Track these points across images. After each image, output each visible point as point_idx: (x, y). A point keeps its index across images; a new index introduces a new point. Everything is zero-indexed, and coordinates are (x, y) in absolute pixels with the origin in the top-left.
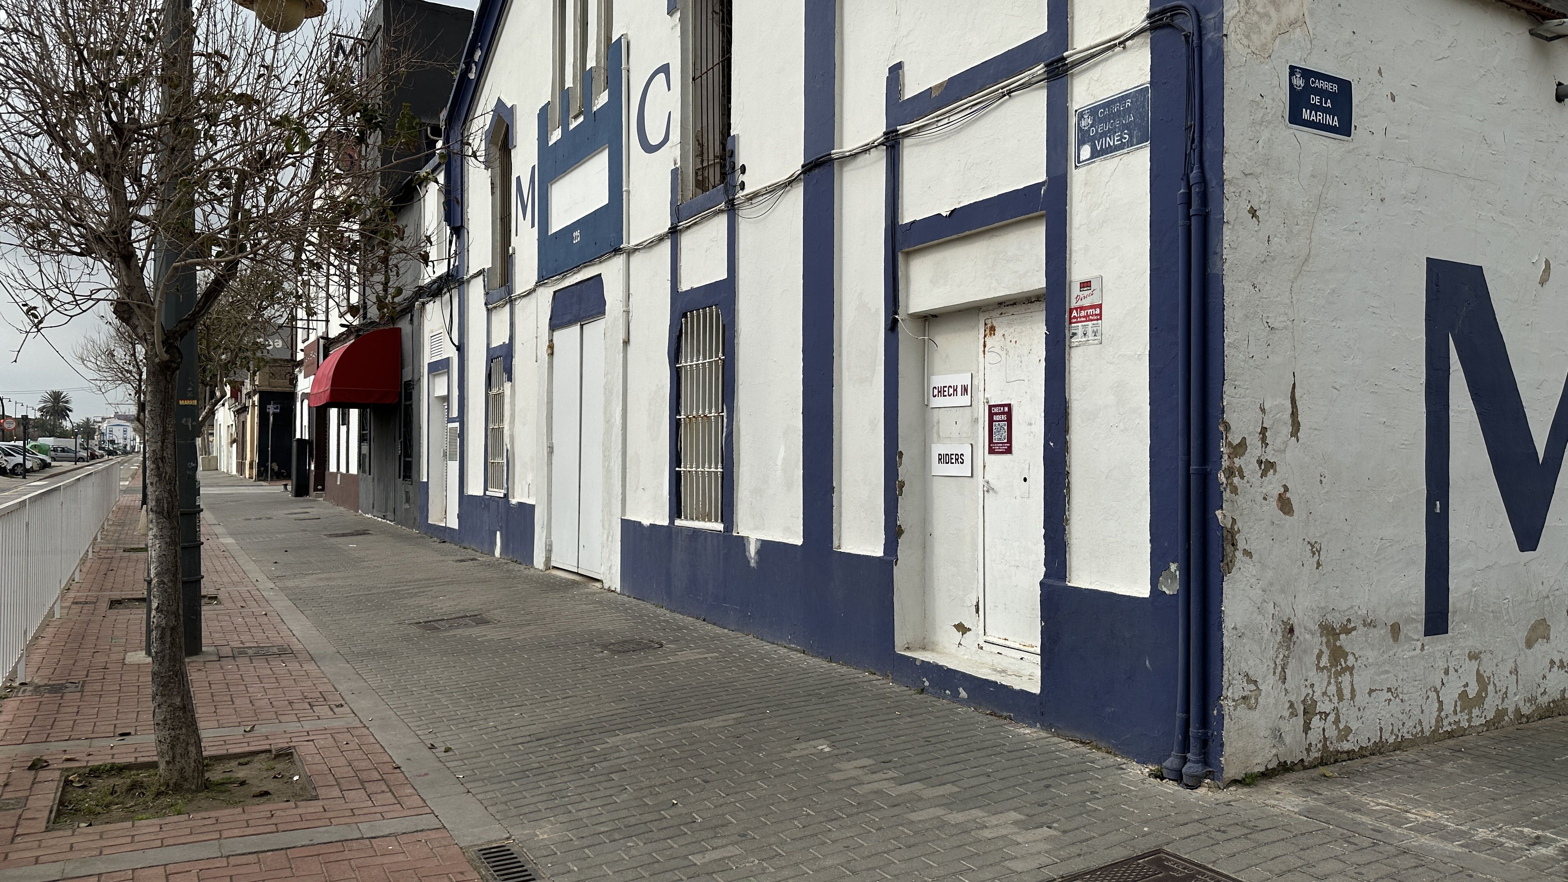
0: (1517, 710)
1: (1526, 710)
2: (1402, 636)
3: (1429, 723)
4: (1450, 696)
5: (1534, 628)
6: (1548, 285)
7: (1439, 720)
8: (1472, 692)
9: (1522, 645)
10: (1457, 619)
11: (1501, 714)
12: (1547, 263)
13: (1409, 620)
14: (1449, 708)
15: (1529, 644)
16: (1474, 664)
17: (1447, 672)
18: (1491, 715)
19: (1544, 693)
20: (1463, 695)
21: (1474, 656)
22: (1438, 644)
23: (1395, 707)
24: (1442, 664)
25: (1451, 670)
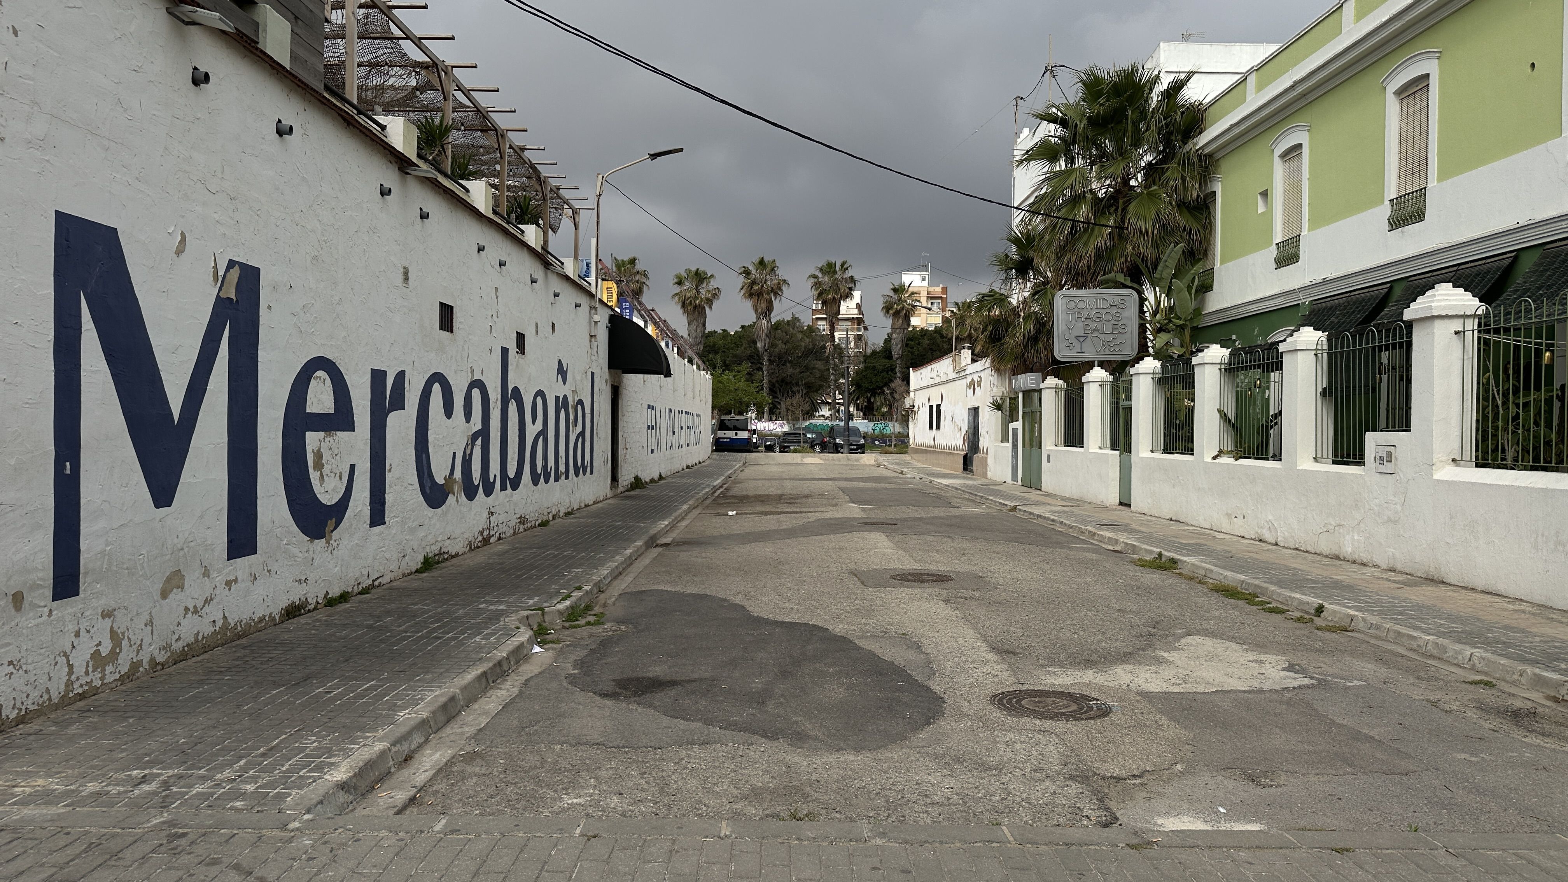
0: (152, 660)
1: (160, 659)
2: (26, 604)
3: (57, 689)
4: (81, 658)
5: (169, 580)
6: (183, 256)
7: (69, 684)
8: (105, 651)
9: (157, 596)
10: (89, 579)
11: (135, 666)
12: (183, 235)
13: (34, 587)
14: (79, 670)
15: (164, 595)
16: (108, 622)
17: (77, 634)
18: (125, 669)
19: (179, 638)
20: (96, 655)
21: (107, 614)
22: (69, 607)
23: (18, 680)
24: (71, 627)
25: (83, 633)
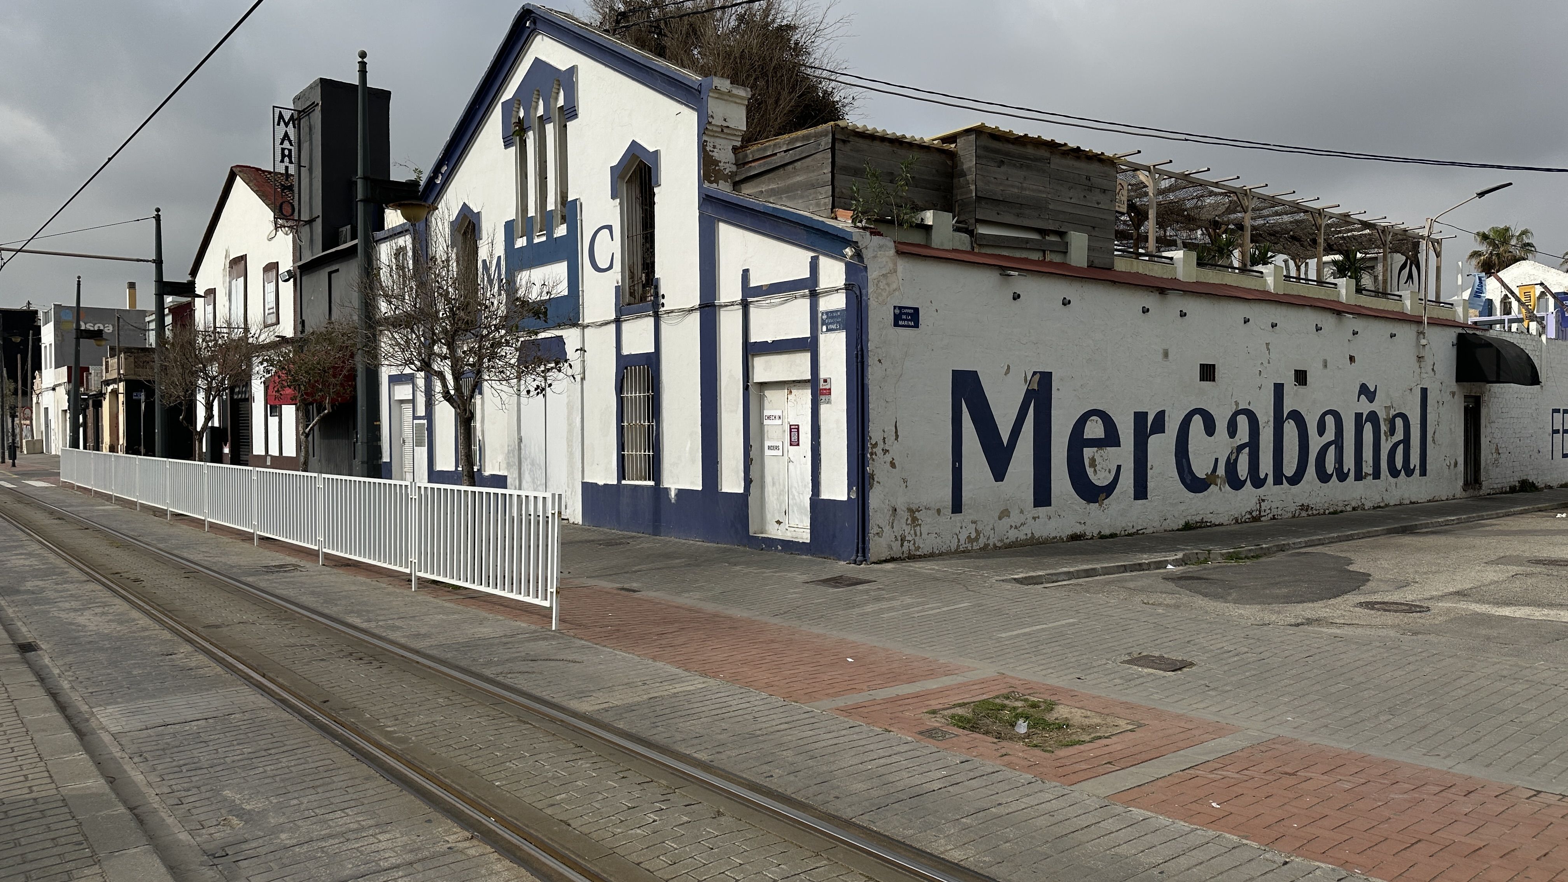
0: (994, 545)
1: (999, 544)
2: (941, 514)
3: (954, 547)
4: (963, 537)
5: (1002, 512)
6: (1008, 375)
7: (958, 546)
8: (973, 535)
9: (997, 518)
10: (966, 507)
11: (986, 546)
12: (1009, 367)
13: (945, 508)
14: (962, 541)
15: (1000, 518)
16: (974, 526)
17: (961, 528)
18: (982, 546)
19: (1008, 538)
20: (969, 537)
21: (974, 522)
22: (958, 517)
23: (939, 540)
24: (959, 525)
25: (964, 527)
